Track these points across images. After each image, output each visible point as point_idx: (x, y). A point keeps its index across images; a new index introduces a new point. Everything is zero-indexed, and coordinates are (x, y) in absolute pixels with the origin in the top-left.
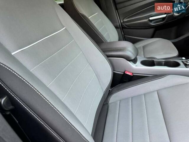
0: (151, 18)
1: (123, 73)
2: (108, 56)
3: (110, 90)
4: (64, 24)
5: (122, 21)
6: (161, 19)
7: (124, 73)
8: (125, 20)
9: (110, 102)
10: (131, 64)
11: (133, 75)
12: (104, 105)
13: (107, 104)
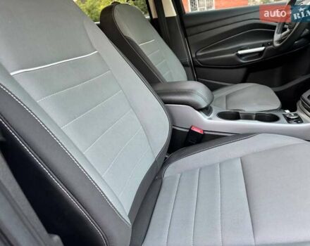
0: (240, 52)
1: (188, 131)
2: (166, 102)
3: (166, 158)
4: (95, 47)
5: (194, 56)
6: (257, 54)
7: (190, 129)
8: (199, 54)
9: (165, 176)
10: (201, 115)
11: (204, 134)
12: (154, 180)
13: (161, 179)
